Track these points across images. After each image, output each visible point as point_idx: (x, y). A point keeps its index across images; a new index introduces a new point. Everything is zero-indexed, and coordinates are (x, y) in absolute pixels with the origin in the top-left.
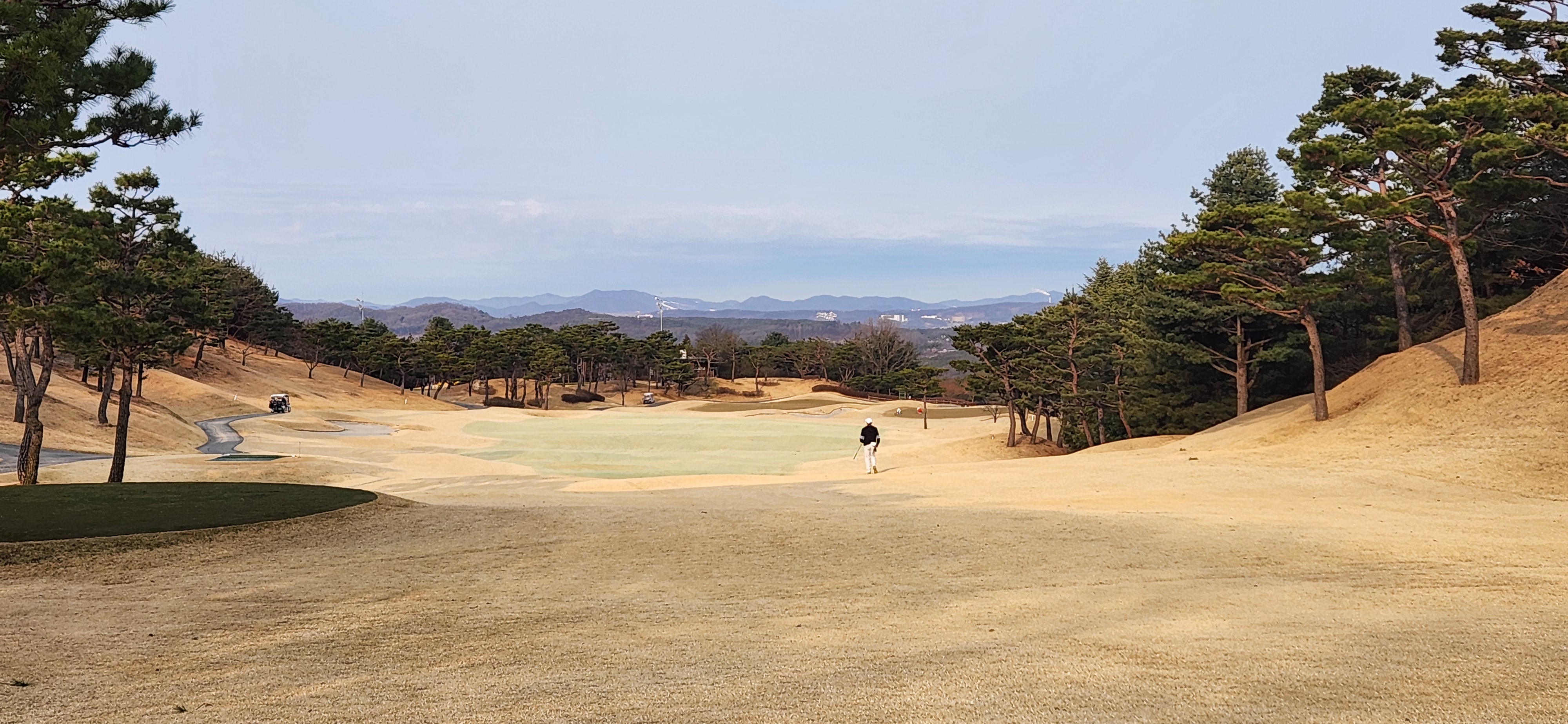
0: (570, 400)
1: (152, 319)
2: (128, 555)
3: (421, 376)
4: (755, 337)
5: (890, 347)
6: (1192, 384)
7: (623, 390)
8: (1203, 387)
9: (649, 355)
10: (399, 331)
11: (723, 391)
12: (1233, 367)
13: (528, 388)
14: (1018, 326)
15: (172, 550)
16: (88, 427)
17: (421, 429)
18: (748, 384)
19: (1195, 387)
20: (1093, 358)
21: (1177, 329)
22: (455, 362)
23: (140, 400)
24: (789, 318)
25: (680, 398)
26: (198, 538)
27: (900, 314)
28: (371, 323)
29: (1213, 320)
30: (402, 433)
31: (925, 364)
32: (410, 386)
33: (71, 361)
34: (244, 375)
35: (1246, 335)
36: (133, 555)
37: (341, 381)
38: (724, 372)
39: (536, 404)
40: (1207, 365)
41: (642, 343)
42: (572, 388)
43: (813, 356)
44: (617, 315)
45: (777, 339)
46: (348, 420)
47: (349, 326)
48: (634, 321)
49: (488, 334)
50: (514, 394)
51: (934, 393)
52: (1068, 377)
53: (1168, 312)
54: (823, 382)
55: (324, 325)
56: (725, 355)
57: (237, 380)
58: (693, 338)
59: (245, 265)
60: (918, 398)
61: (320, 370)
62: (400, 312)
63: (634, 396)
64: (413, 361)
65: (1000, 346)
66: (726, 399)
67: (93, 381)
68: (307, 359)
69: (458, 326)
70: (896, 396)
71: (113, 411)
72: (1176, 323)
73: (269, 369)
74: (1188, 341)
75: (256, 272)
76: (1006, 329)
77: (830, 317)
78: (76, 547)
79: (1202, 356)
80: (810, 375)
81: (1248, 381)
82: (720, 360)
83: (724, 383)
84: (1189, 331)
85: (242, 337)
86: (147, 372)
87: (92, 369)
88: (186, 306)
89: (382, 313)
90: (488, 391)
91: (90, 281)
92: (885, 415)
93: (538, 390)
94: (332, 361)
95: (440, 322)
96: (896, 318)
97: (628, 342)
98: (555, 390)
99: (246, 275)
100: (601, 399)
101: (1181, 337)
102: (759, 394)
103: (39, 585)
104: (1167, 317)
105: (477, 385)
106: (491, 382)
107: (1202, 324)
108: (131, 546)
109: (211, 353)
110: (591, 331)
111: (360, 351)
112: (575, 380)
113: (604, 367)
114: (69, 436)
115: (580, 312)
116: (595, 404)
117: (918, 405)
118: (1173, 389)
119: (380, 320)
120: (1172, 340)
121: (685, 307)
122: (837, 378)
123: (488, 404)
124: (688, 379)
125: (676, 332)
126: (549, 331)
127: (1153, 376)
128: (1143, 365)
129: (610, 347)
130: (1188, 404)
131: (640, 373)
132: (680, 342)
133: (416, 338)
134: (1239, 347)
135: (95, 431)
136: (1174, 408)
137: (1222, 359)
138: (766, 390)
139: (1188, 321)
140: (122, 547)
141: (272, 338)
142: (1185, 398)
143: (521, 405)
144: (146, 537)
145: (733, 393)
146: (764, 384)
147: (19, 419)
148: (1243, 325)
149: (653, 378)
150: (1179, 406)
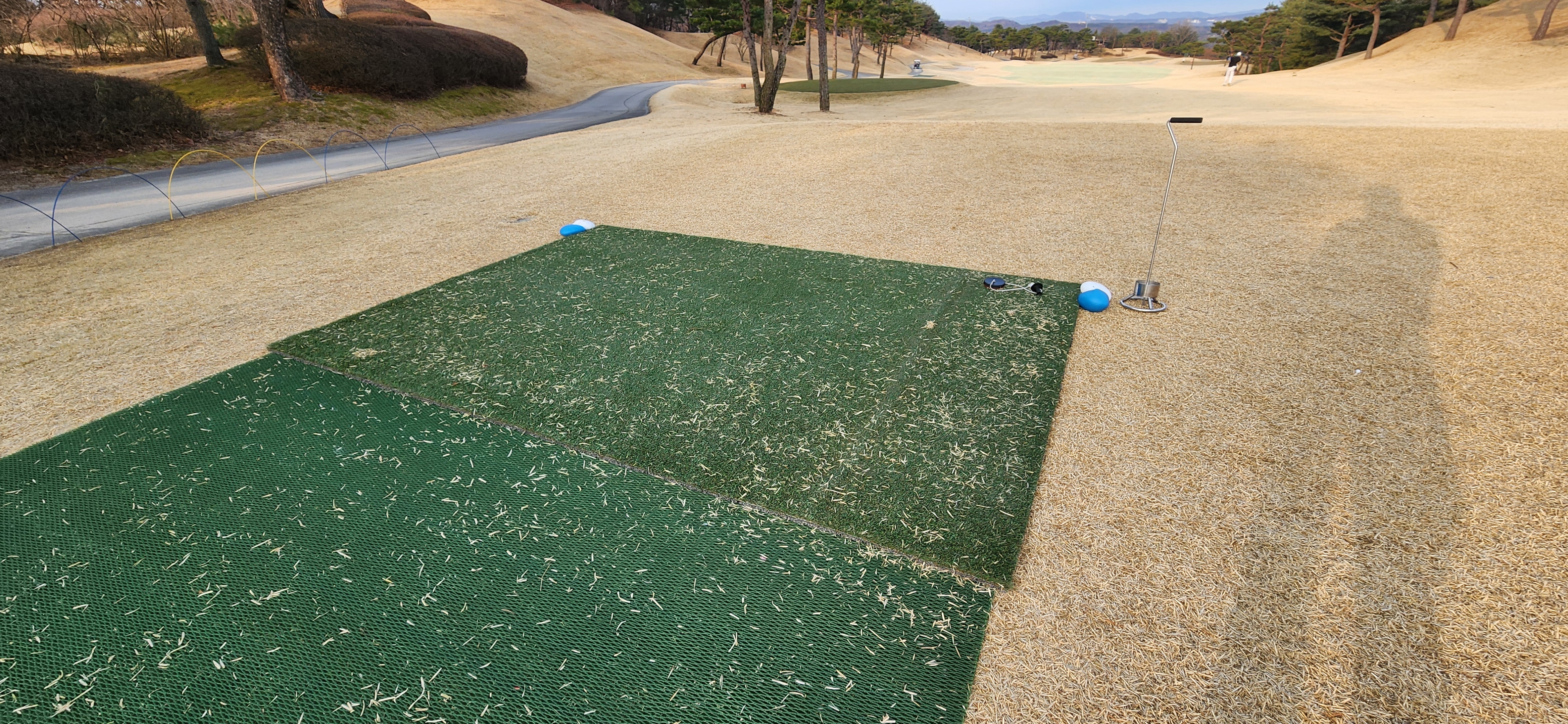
0: (1043, 57)
1: (895, 24)
2: (881, 98)
3: (988, 48)
4: (1125, 31)
5: (1186, 34)
6: (1318, 45)
7: (1066, 54)
8: (1323, 47)
9: (1079, 38)
10: (982, 30)
11: (1107, 54)
12: (1340, 37)
13: (1028, 52)
14: (1245, 22)
15: (894, 97)
16: (874, 65)
17: (985, 68)
18: (1118, 51)
19: (1318, 48)
20: (1273, 35)
21: (1317, 20)
22: (1001, 42)
23: (890, 56)
24: (1145, 22)
25: (1088, 57)
26: (902, 93)
27: (1197, 19)
28: (972, 27)
29: (1338, 15)
30: (978, 70)
31: (1200, 41)
32: (983, 52)
33: (869, 43)
34: (925, 48)
35: (1352, 23)
36: (883, 98)
37: (959, 50)
38: (1109, 45)
39: (1030, 59)
40: (1327, 37)
41: (1077, 34)
42: (1045, 53)
43: (1150, 38)
44: (1070, 22)
45: (1135, 31)
46: (959, 65)
47: (964, 28)
48: (1077, 25)
49: (1016, 31)
50: (1022, 55)
51: (1199, 55)
52: (1259, 43)
53: (1314, 11)
54: (1152, 50)
55: (956, 28)
56: (1112, 38)
57: (923, 49)
58: (1099, 32)
59: (929, 5)
60: (1191, 56)
61: (953, 46)
62: (985, 24)
63: (1070, 56)
64: (985, 42)
65: (1233, 31)
66: (1108, 57)
67: (876, 50)
68: (948, 41)
69: (1005, 28)
70: (1183, 55)
71: (881, 60)
72: (1318, 17)
73: (935, 45)
74: (1321, 25)
75: (933, 8)
76: (1238, 23)
77: (1164, 22)
78: (867, 95)
79: (1326, 32)
80: (1147, 47)
81: (1346, 43)
82: (1109, 41)
83: (1108, 50)
84: (1323, 21)
85: (926, 33)
86: (894, 46)
87: (876, 45)
88: (907, 18)
89: (978, 24)
90: (1013, 54)
91: (876, 9)
92: (1176, 64)
93: (1032, 54)
94: (956, 42)
95: (999, 26)
96: (1195, 21)
97: (1071, 33)
98: (1038, 54)
99: (929, 9)
100: (1056, 57)
101: (1318, 23)
102: (1123, 55)
103: (857, 105)
104: (1313, 14)
105: (1009, 51)
106: (1014, 50)
107: (1330, 17)
108: (882, 95)
109: (915, 39)
110: (1057, 29)
111: (967, 38)
112: (1047, 49)
113: (1060, 44)
114: (867, 68)
115: (1056, 22)
116: (1054, 59)
117: (1190, 59)
118: (1307, 48)
119: (975, 26)
120: (1313, 25)
121: (1100, 18)
122: (1158, 48)
123: (1012, 59)
124: (1093, 48)
125: (1093, 30)
126: (1040, 29)
127: (1300, 42)
128: (1298, 38)
129: (1063, 35)
130: (1313, 55)
131: (1074, 46)
132: (1093, 33)
133: (988, 34)
134: (1346, 28)
135: (875, 67)
136: (1305, 57)
137: (1336, 34)
138: (1125, 53)
139: (1324, 15)
140: (879, 96)
141: (936, 33)
142: (1312, 52)
143: (1024, 59)
144: (887, 93)
145: (1111, 55)
146: (1125, 51)
147: (853, 62)
148: (1353, 17)
149: (1079, 49)
150: (1308, 56)
